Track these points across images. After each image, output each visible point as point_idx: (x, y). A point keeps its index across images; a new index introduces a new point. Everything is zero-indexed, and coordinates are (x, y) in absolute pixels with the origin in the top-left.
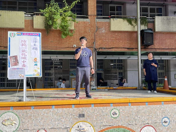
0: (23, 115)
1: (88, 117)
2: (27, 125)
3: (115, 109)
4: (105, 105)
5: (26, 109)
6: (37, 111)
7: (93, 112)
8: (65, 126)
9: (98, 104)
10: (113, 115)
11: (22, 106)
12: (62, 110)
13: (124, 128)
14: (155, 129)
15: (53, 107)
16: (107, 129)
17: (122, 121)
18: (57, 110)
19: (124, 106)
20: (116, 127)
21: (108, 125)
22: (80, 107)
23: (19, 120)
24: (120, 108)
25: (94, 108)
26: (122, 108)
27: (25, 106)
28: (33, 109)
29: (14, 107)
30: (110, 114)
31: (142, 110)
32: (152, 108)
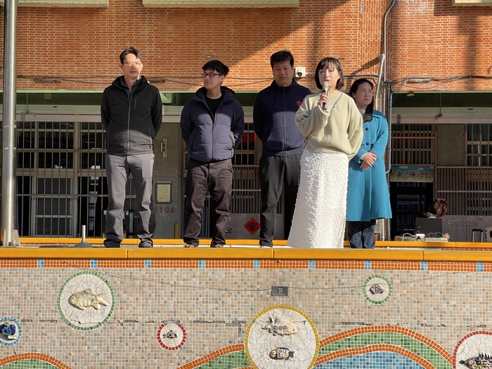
0: (121, 282)
1: (299, 297)
2: (134, 308)
3: (377, 276)
4: (349, 264)
5: (130, 267)
6: (159, 273)
7: (313, 284)
8: (233, 317)
9: (326, 260)
10: (373, 293)
11: (121, 259)
12: (226, 273)
13: (406, 334)
15: (200, 264)
16: (353, 332)
17: (398, 311)
18: (213, 273)
19: (406, 269)
20: (379, 327)
21: (356, 320)
22: (274, 267)
23: (113, 296)
24: (394, 275)
25: (316, 271)
26: (398, 275)
27: (127, 259)
28: (149, 267)
29: (99, 259)
30: (364, 289)
31: (464, 283)
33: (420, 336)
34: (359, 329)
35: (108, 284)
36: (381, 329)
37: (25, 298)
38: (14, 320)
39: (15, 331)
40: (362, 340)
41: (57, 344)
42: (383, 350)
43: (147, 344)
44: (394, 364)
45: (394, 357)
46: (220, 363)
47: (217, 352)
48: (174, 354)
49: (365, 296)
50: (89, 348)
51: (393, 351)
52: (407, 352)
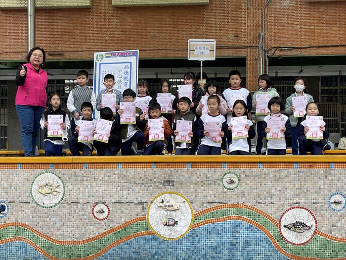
0: (69, 178)
1: (181, 186)
2: (77, 195)
3: (230, 173)
4: (213, 165)
5: (74, 168)
6: (93, 172)
7: (190, 178)
8: (139, 199)
9: (198, 162)
11: (69, 164)
12: (135, 172)
13: (249, 209)
14: (313, 216)
15: (118, 166)
16: (216, 208)
17: (244, 195)
18: (127, 172)
19: (249, 168)
20: (232, 205)
21: (217, 201)
22: (165, 168)
23: (64, 187)
24: (242, 172)
25: (192, 169)
26: (244, 172)
27: (72, 163)
28: (86, 168)
29: (55, 164)
30: (222, 181)
31: (286, 176)
32: (309, 174)
33: (258, 210)
34: (219, 206)
35: (61, 180)
36: (233, 206)
37: (11, 188)
38: (5, 202)
39: (5, 209)
40: (221, 213)
41: (31, 217)
42: (235, 219)
43: (85, 217)
44: (241, 228)
45: (241, 224)
46: (131, 228)
47: (130, 221)
48: (103, 223)
50: (50, 219)
51: (241, 220)
52: (249, 220)
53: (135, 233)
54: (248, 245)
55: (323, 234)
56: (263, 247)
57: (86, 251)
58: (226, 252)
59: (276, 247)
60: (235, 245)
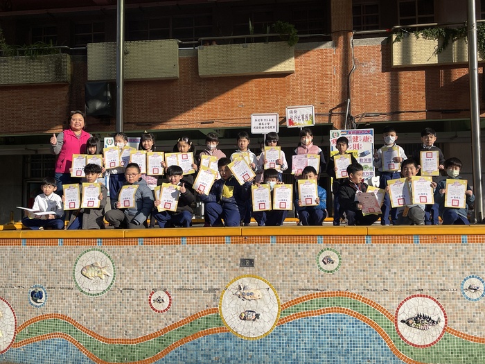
0: (120, 257)
1: (263, 267)
2: (130, 278)
3: (328, 249)
4: (305, 239)
5: (127, 244)
6: (150, 249)
7: (275, 256)
8: (209, 285)
9: (285, 236)
12: (203, 249)
13: (354, 298)
14: (441, 307)
15: (182, 241)
16: (310, 297)
17: (347, 279)
18: (193, 249)
19: (353, 243)
20: (331, 293)
21: (311, 287)
22: (242, 243)
23: (114, 269)
24: (343, 248)
25: (277, 245)
26: (346, 248)
27: (125, 238)
28: (142, 244)
29: (103, 239)
30: (317, 260)
31: (403, 254)
32: (433, 250)
33: (366, 299)
34: (314, 294)
35: (110, 259)
36: (333, 294)
37: (50, 270)
38: (42, 287)
39: (42, 296)
40: (317, 303)
41: (73, 307)
42: (335, 312)
43: (140, 308)
44: (344, 324)
45: (344, 318)
46: (199, 323)
47: (197, 314)
48: (162, 316)
49: (319, 266)
50: (96, 310)
51: (343, 312)
52: (355, 313)
53: (204, 329)
54: (354, 347)
55: (456, 331)
56: (374, 350)
57: (142, 352)
58: (324, 356)
59: (391, 350)
60: (337, 347)
